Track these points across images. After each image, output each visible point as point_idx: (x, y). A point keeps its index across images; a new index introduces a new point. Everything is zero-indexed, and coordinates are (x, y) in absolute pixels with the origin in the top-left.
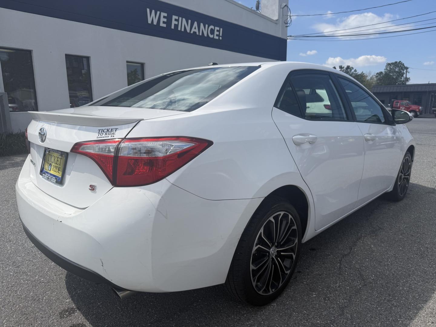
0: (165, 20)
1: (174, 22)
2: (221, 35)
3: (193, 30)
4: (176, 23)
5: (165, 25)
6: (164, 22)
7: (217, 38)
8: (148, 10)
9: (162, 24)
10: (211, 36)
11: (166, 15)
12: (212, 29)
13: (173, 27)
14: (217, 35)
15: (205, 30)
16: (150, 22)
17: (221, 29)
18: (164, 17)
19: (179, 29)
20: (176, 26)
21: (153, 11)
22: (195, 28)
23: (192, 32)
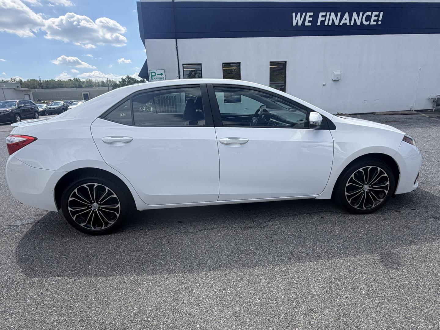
0: (311, 19)
1: (320, 19)
2: (380, 19)
3: (343, 21)
4: (323, 19)
5: (310, 24)
6: (309, 22)
7: (375, 23)
8: (294, 14)
9: (307, 24)
10: (366, 23)
11: (312, 14)
12: (368, 16)
13: (319, 24)
14: (374, 21)
15: (358, 19)
16: (294, 24)
17: (382, 13)
18: (310, 16)
19: (326, 24)
20: (323, 22)
21: (299, 14)
22: (346, 19)
23: (341, 24)
